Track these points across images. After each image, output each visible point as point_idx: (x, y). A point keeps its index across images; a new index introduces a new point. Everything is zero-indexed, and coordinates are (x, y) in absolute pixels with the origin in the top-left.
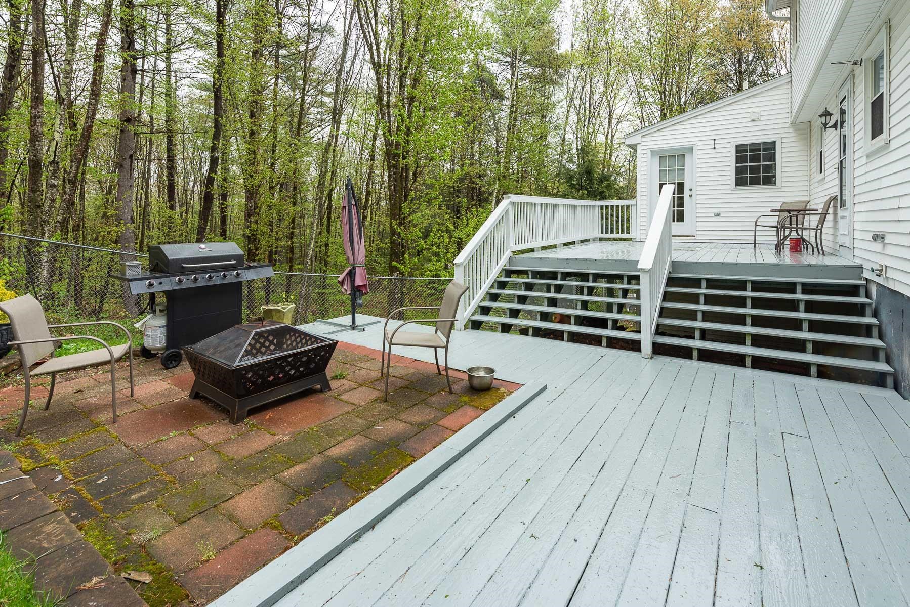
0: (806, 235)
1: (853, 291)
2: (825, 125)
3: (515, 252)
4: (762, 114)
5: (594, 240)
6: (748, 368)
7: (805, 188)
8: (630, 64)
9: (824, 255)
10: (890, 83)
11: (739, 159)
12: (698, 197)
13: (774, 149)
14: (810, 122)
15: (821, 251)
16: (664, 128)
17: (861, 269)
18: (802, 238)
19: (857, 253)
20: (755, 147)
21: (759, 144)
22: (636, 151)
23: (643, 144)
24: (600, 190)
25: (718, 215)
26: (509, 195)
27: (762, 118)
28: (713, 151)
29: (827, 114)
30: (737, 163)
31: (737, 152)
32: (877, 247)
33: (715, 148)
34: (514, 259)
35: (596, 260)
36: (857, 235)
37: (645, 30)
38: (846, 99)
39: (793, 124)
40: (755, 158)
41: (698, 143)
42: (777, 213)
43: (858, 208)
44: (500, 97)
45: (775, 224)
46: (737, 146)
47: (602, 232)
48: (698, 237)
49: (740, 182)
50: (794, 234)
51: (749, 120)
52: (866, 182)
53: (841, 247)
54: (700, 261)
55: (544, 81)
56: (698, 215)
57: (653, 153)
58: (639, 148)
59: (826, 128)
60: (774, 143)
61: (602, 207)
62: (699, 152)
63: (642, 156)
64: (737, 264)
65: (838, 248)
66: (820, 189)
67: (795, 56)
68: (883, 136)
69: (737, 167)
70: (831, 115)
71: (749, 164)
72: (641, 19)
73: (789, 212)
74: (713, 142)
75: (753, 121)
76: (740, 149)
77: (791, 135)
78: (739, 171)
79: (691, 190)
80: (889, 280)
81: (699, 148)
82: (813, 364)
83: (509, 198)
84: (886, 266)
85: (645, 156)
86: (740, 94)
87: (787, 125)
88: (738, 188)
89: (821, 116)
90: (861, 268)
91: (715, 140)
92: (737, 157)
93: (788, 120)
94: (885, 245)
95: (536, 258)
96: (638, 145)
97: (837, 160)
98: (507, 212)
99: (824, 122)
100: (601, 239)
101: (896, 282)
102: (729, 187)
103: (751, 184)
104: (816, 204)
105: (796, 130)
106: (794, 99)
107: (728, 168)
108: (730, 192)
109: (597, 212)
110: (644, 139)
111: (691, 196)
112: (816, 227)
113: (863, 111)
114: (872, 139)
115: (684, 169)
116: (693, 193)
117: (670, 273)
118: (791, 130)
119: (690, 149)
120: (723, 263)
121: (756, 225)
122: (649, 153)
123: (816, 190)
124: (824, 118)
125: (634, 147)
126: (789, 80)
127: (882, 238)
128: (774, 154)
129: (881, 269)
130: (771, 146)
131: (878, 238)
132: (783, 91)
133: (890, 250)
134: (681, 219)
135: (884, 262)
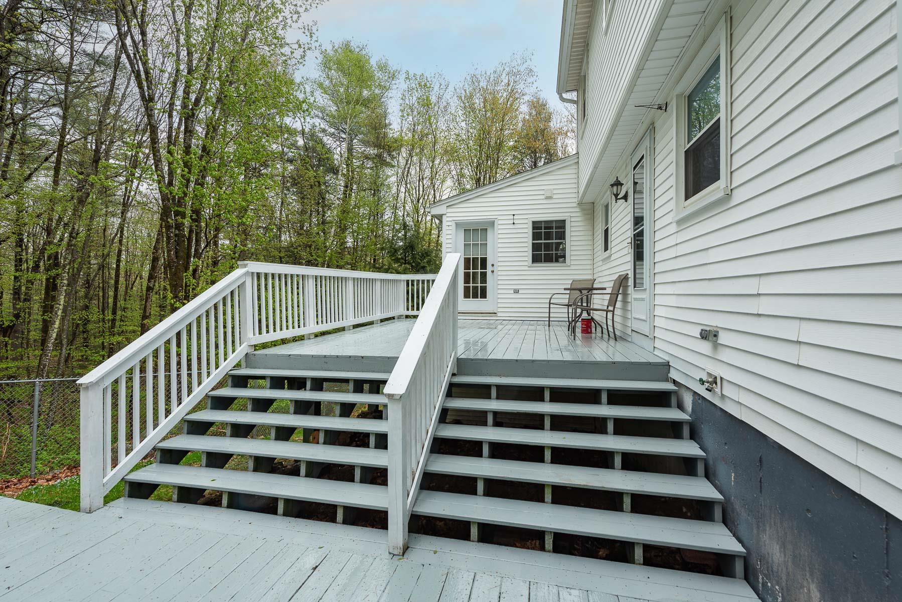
0: (597, 316)
1: (660, 399)
2: (616, 195)
3: (255, 346)
4: (555, 192)
5: (400, 317)
6: (549, 551)
7: (589, 267)
8: (451, 154)
9: (616, 340)
10: (732, 104)
11: (536, 236)
12: (500, 273)
13: (564, 227)
14: (593, 203)
15: (612, 335)
16: (468, 200)
17: (667, 367)
18: (592, 319)
19: (658, 344)
20: (548, 225)
21: (552, 222)
22: (441, 222)
23: (448, 215)
24: (422, 265)
25: (516, 291)
26: (246, 262)
27: (555, 197)
28: (512, 226)
29: (618, 184)
30: (533, 239)
31: (534, 228)
32: (705, 347)
33: (514, 223)
34: (252, 358)
35: (362, 357)
36: (658, 322)
37: (463, 124)
38: (644, 160)
39: (580, 204)
40: (548, 236)
41: (500, 218)
42: (568, 292)
43: (659, 290)
44: (335, 171)
45: (566, 301)
46: (534, 223)
47: (408, 309)
48: (499, 314)
49: (536, 259)
50: (585, 315)
51: (543, 197)
52: (676, 257)
53: (634, 333)
54: (489, 358)
55: (380, 162)
56: (500, 291)
57: (458, 225)
58: (444, 219)
59: (617, 199)
60: (564, 221)
61: (408, 281)
62: (500, 227)
63: (448, 228)
64: (533, 361)
65: (629, 332)
66: (604, 267)
67: (583, 132)
68: (721, 184)
69: (533, 244)
70: (622, 185)
71: (543, 241)
72: (460, 115)
73: (580, 290)
74: (512, 217)
75: (547, 198)
76: (536, 225)
77: (578, 214)
78: (535, 247)
79: (493, 265)
80: (727, 400)
81: (500, 222)
82: (638, 543)
83: (245, 266)
84: (721, 378)
85: (450, 228)
86: (536, 170)
87: (575, 205)
88: (535, 265)
89: (612, 185)
90: (667, 365)
91: (514, 215)
92: (533, 233)
93: (575, 200)
94: (716, 346)
95: (283, 355)
96: (443, 216)
97: (630, 234)
98: (241, 287)
99: (615, 193)
100: (407, 317)
101: (742, 407)
102: (526, 263)
103: (546, 261)
104: (600, 282)
105: (583, 210)
106: (581, 177)
107: (525, 245)
108: (526, 268)
109: (403, 287)
110: (449, 210)
111: (493, 272)
112: (606, 308)
113: (674, 164)
114: (686, 199)
115: (486, 244)
116: (495, 269)
117: (454, 375)
118: (578, 210)
119: (492, 224)
120: (517, 360)
121: (550, 303)
122: (454, 225)
123: (600, 269)
124: (615, 188)
125: (440, 217)
126: (576, 161)
127: (715, 336)
128: (564, 232)
129: (713, 382)
130: (561, 224)
131: (709, 335)
132: (572, 171)
133: (725, 355)
134: (484, 295)
135: (719, 371)
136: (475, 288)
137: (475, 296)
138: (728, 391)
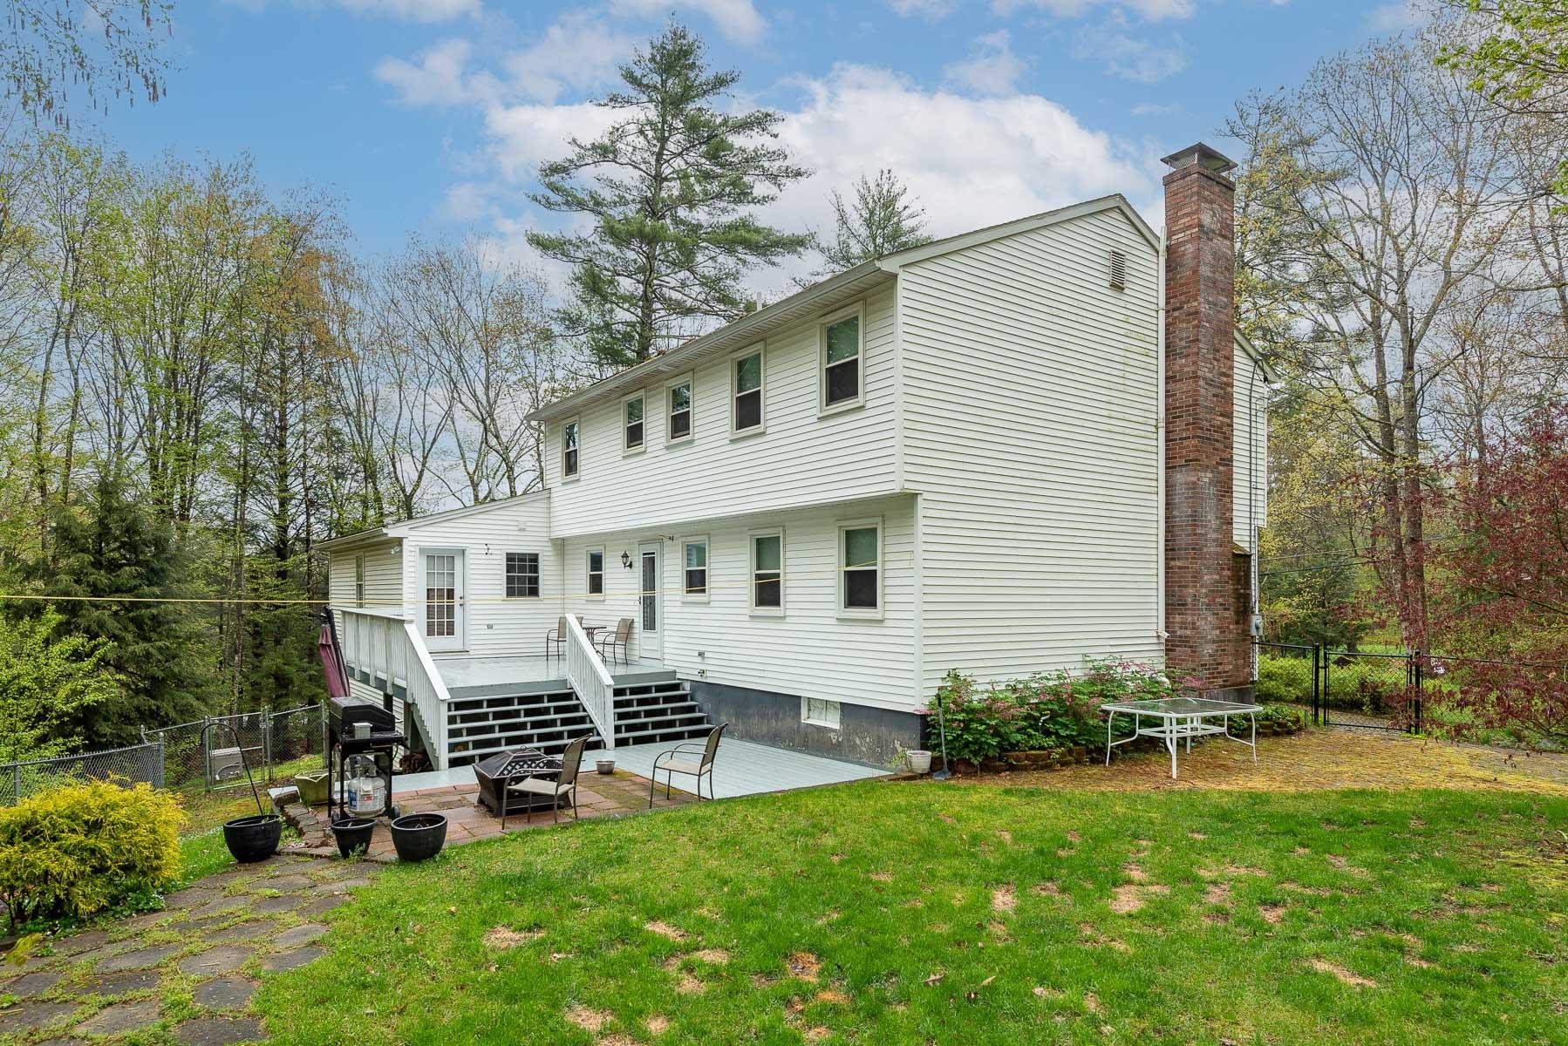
1: (676, 687)
4: (528, 524)
7: (560, 601)
10: (710, 569)
11: (510, 569)
12: (469, 607)
13: (537, 561)
14: (564, 540)
16: (435, 523)
17: (675, 672)
19: (668, 662)
20: (522, 557)
21: (525, 554)
23: (411, 538)
25: (490, 627)
27: (527, 530)
28: (484, 557)
30: (508, 571)
31: (508, 560)
32: (699, 659)
33: (489, 553)
36: (666, 650)
38: (655, 556)
39: (551, 539)
40: (522, 569)
41: (470, 546)
43: (669, 633)
46: (508, 554)
48: (471, 652)
49: (510, 592)
51: (516, 528)
52: (680, 618)
53: (643, 658)
56: (469, 627)
57: (422, 551)
60: (537, 555)
62: (470, 556)
63: (409, 553)
65: (636, 659)
66: (591, 607)
68: (705, 596)
69: (507, 576)
71: (517, 574)
74: (485, 546)
75: (521, 529)
76: (510, 558)
77: (550, 549)
78: (510, 580)
79: (461, 598)
80: (708, 677)
81: (471, 551)
84: (706, 670)
85: (412, 553)
88: (509, 598)
91: (489, 545)
92: (507, 565)
93: (547, 538)
94: (704, 658)
96: (405, 539)
97: (636, 593)
101: (714, 678)
102: (500, 597)
103: (520, 595)
104: (585, 619)
105: (554, 545)
106: (559, 518)
107: (500, 577)
108: (501, 602)
110: (412, 533)
111: (461, 604)
113: (679, 572)
114: (688, 593)
115: (454, 574)
116: (464, 601)
118: (549, 545)
119: (461, 552)
122: (416, 551)
128: (537, 565)
129: (702, 672)
130: (534, 558)
131: (701, 654)
132: (543, 505)
133: (707, 661)
134: (451, 632)
135: (704, 668)
136: (441, 624)
137: (441, 633)
138: (709, 674)
